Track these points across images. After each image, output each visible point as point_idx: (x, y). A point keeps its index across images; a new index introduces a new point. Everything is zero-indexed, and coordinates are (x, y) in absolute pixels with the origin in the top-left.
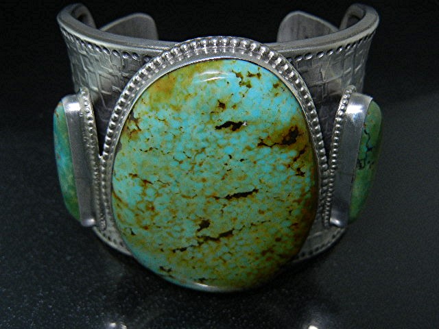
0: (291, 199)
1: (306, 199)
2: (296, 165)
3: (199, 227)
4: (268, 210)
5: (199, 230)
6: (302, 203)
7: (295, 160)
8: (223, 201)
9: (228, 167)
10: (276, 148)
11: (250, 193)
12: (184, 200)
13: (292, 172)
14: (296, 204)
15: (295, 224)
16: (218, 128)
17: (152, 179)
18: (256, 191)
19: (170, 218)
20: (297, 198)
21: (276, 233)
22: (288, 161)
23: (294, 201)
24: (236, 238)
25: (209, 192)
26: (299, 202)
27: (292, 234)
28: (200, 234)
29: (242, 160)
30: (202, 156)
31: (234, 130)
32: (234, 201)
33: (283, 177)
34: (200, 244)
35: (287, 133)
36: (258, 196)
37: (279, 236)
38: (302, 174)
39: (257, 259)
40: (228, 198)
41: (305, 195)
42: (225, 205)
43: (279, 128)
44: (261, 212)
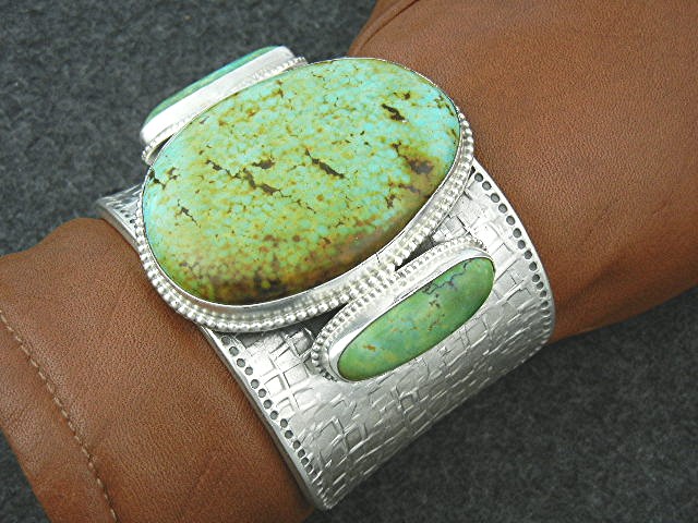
0: (356, 214)
1: (364, 231)
2: (395, 191)
3: (258, 162)
4: (329, 202)
5: (254, 164)
6: (359, 228)
7: (401, 186)
8: (308, 160)
9: (349, 138)
10: (401, 161)
11: (335, 174)
12: (283, 131)
13: (386, 192)
14: (354, 222)
15: (328, 241)
16: (384, 106)
17: (288, 94)
18: (342, 176)
19: (251, 133)
20: (360, 218)
21: (304, 230)
22: (395, 180)
23: (355, 218)
24: (270, 199)
25: (309, 143)
26: (358, 223)
27: (313, 247)
28: (249, 168)
29: (367, 143)
30: (346, 113)
31: (393, 118)
32: (315, 168)
33: (375, 188)
34: (237, 176)
35: (422, 160)
36: (338, 182)
37: (302, 235)
38: (390, 205)
39: (256, 237)
40: (315, 162)
41: (369, 224)
42: (304, 165)
43: (422, 150)
44: (320, 198)
